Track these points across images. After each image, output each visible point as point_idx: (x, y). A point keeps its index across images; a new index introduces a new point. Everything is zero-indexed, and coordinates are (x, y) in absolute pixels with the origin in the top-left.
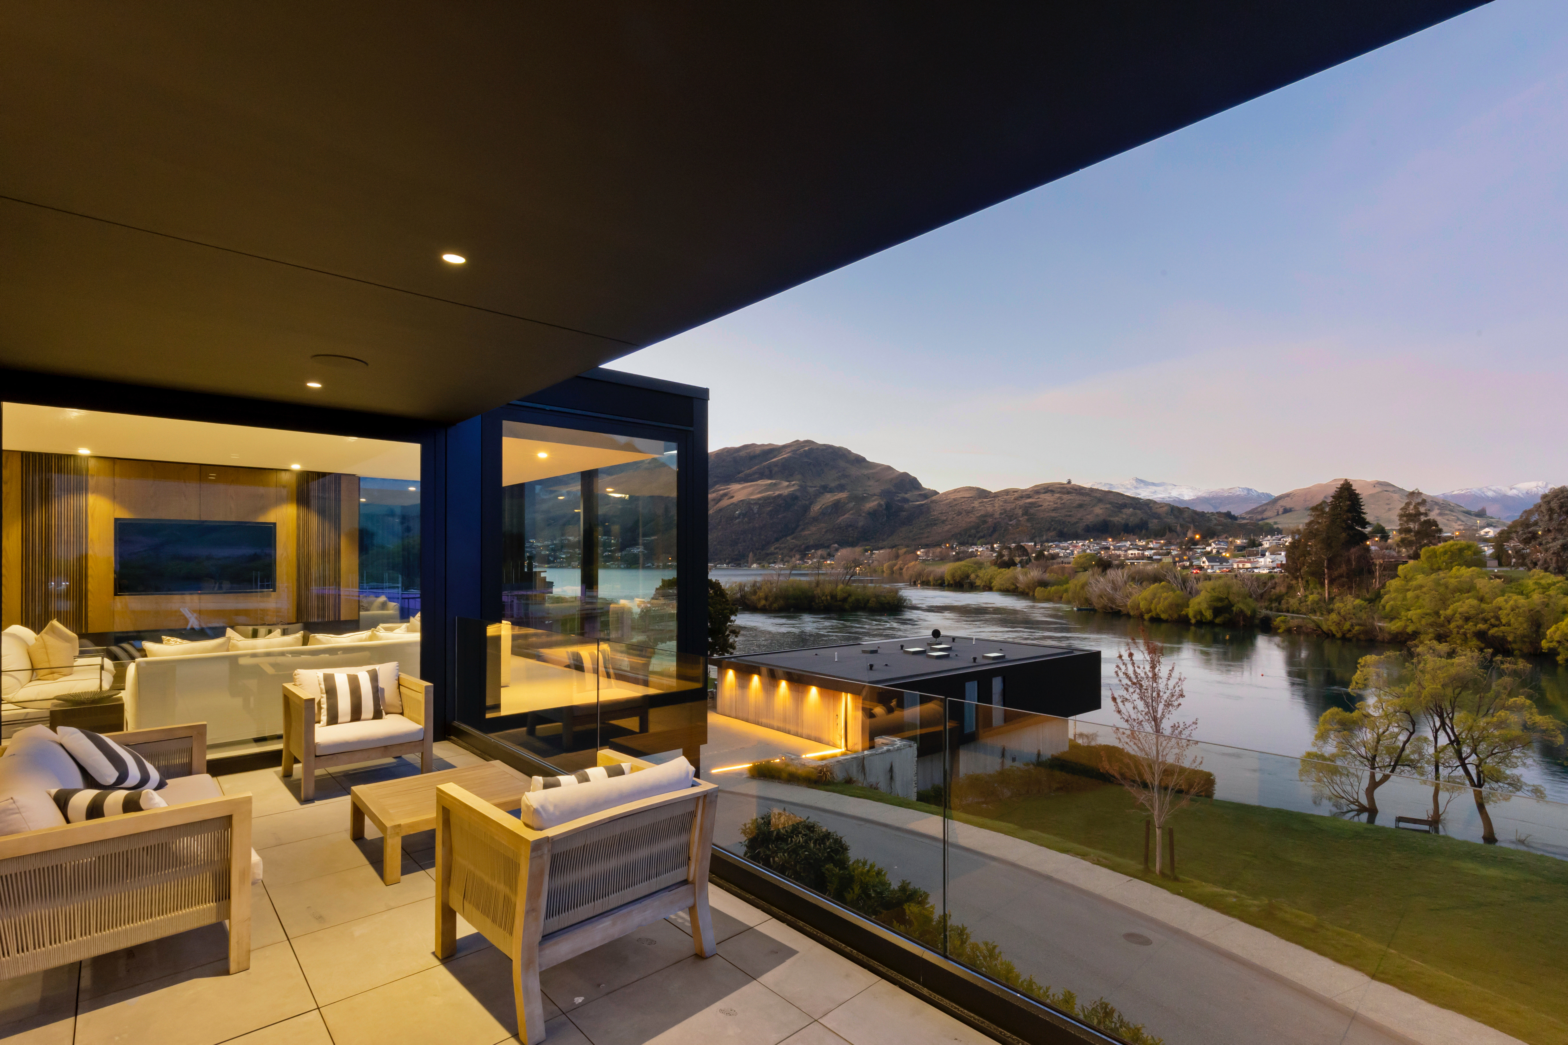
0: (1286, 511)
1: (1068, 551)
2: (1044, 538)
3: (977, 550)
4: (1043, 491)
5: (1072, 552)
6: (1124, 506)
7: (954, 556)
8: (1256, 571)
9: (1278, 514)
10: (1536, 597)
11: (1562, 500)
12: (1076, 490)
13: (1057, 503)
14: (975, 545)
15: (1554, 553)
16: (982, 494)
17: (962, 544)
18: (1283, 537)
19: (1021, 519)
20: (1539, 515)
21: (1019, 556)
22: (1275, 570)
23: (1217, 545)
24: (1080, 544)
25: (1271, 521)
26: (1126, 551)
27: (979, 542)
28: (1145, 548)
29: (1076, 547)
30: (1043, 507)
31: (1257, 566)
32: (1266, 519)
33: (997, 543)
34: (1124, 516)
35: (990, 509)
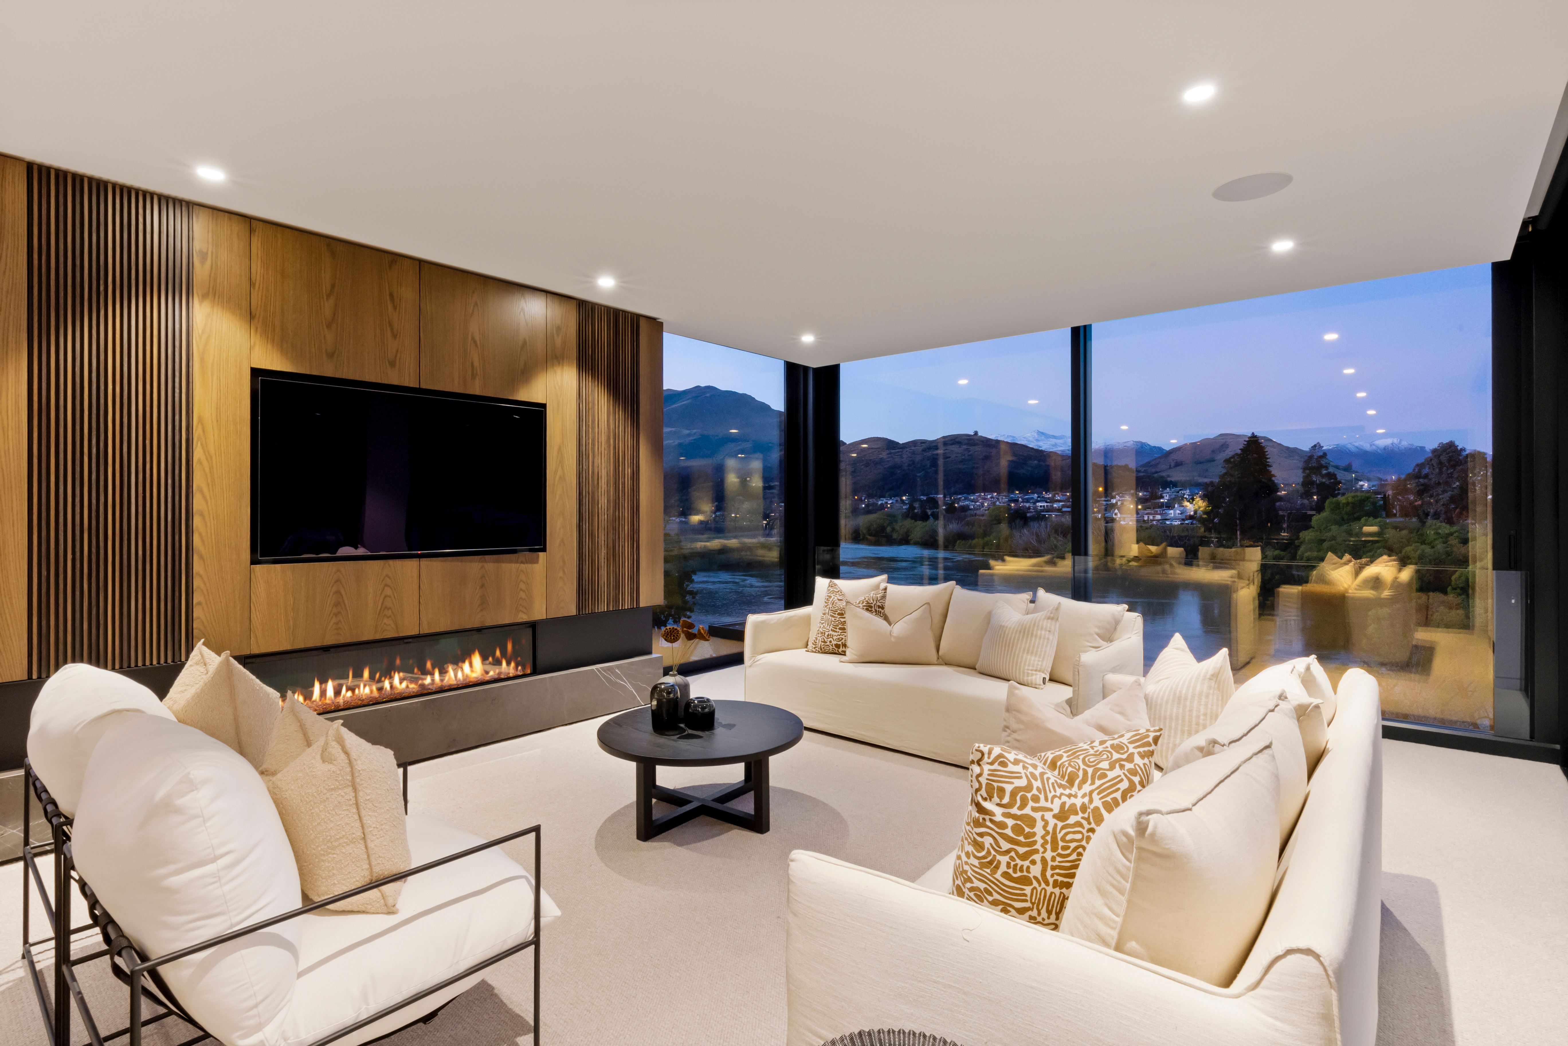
0: (1178, 464)
1: (978, 504)
2: (952, 490)
3: (887, 503)
4: (951, 442)
5: (982, 504)
6: (1030, 458)
7: (864, 508)
8: (1168, 523)
9: (1170, 468)
10: (1440, 547)
11: (1450, 455)
12: (983, 441)
13: (964, 455)
14: (884, 497)
15: (1443, 505)
16: (891, 444)
17: (870, 496)
18: (1181, 490)
19: (929, 471)
20: (1429, 468)
21: (930, 509)
22: (1186, 522)
23: (1121, 497)
24: (989, 496)
25: (1164, 474)
26: (1035, 503)
27: (887, 495)
28: (1053, 501)
29: (985, 499)
30: (950, 459)
31: (1168, 517)
32: (1160, 472)
33: (905, 495)
34: (1030, 469)
35: (898, 460)
